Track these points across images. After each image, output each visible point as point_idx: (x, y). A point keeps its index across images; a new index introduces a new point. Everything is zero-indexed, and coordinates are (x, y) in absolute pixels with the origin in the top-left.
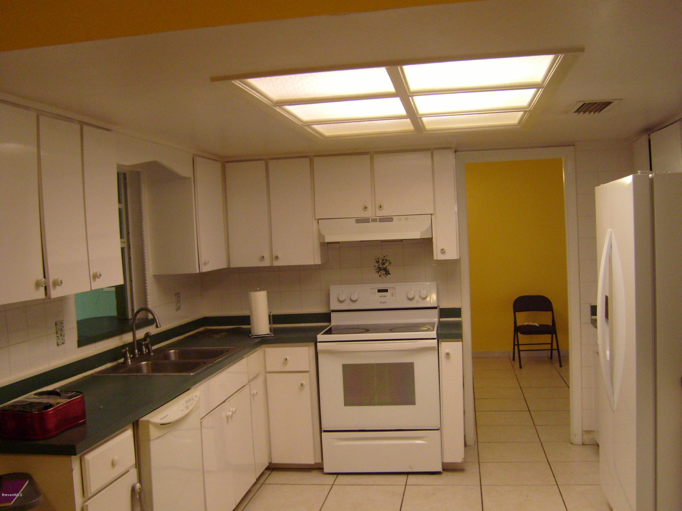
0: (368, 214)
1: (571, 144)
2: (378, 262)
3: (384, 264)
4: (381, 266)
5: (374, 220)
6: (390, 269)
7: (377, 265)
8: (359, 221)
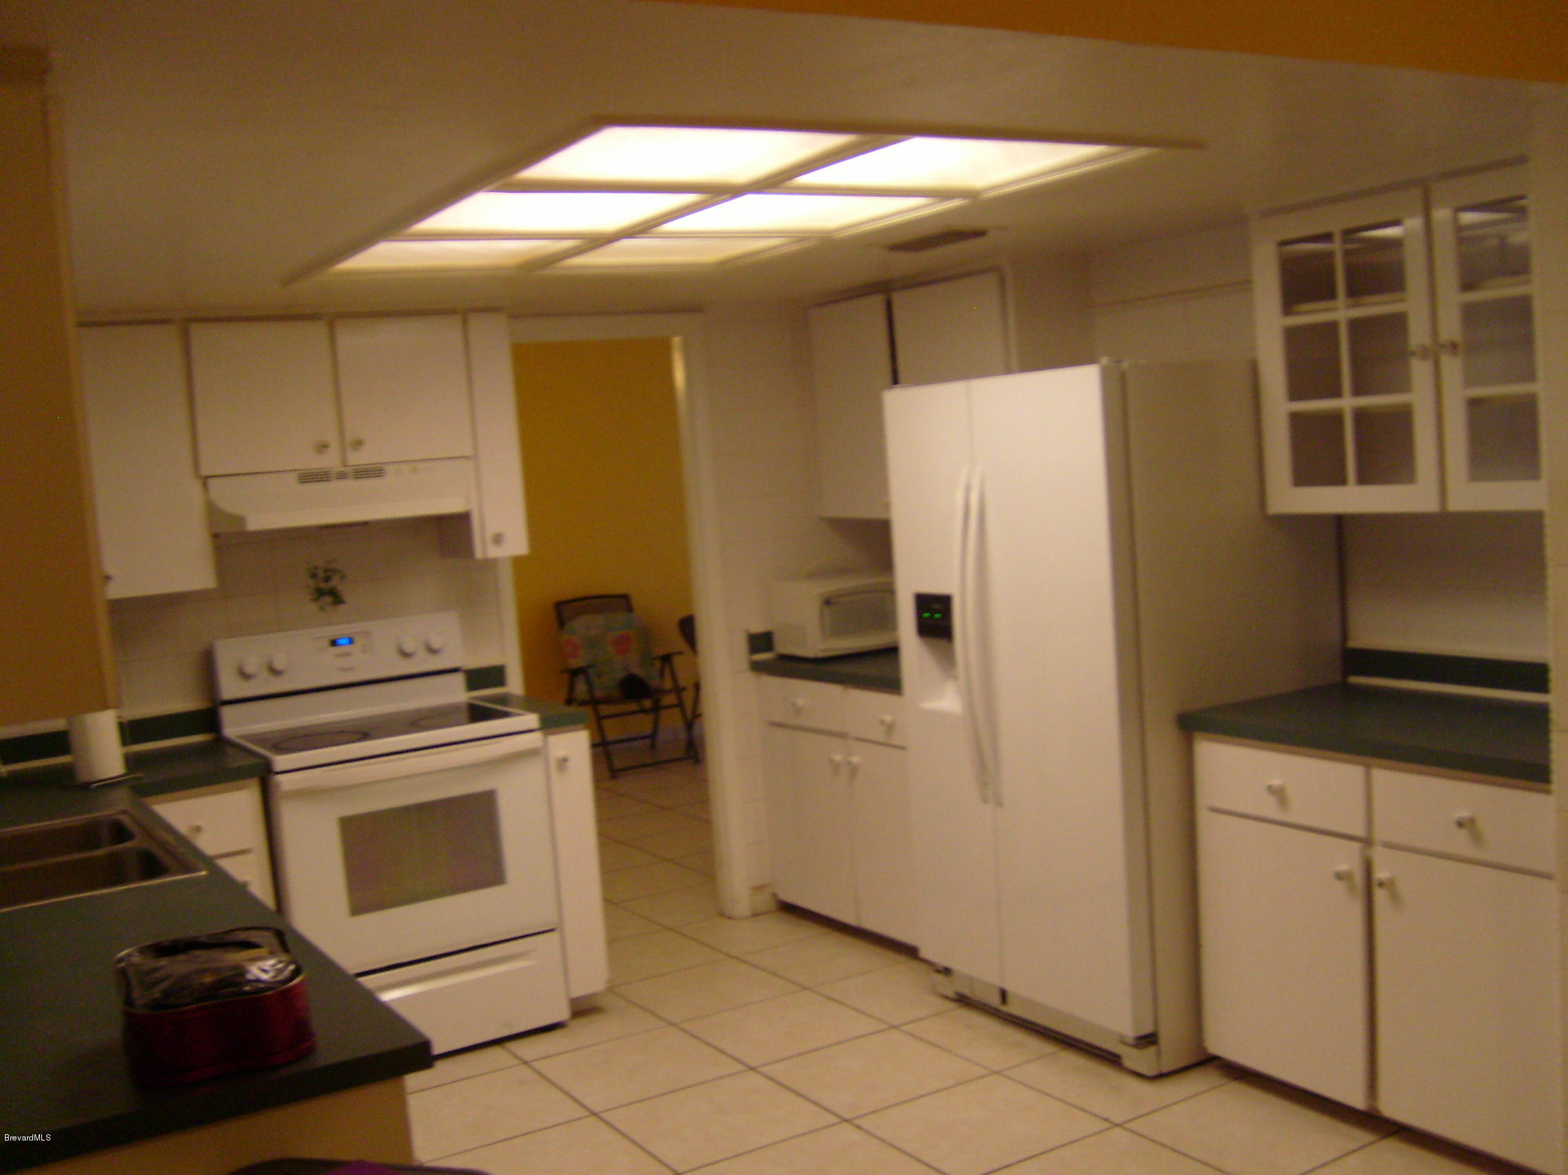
0: (330, 461)
1: (693, 309)
2: (314, 576)
3: (327, 579)
4: (323, 585)
5: (342, 476)
6: (345, 590)
7: (312, 582)
8: (308, 477)
